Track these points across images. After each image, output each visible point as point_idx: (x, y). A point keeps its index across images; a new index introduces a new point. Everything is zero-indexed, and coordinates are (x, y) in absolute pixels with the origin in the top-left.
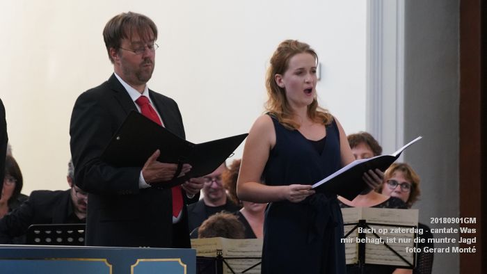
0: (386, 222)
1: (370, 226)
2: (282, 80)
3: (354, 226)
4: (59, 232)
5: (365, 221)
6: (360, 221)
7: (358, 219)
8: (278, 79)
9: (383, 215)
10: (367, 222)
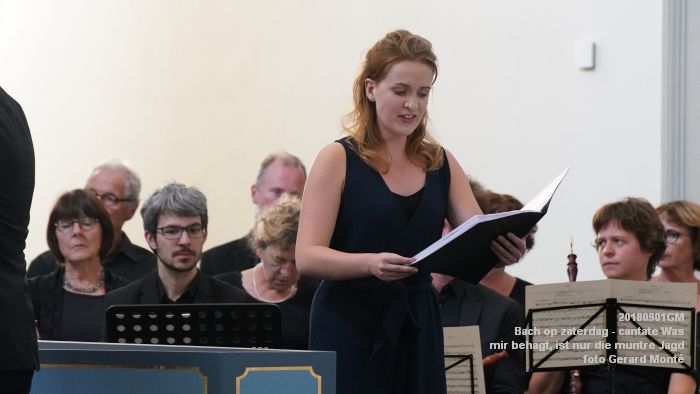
0: (648, 301)
1: (624, 308)
2: (374, 91)
3: (598, 308)
4: (153, 316)
5: (615, 300)
6: (608, 300)
7: (605, 298)
8: (369, 85)
9: (643, 291)
10: (619, 301)
